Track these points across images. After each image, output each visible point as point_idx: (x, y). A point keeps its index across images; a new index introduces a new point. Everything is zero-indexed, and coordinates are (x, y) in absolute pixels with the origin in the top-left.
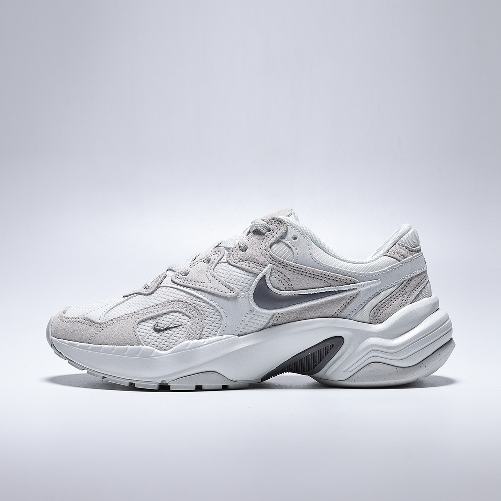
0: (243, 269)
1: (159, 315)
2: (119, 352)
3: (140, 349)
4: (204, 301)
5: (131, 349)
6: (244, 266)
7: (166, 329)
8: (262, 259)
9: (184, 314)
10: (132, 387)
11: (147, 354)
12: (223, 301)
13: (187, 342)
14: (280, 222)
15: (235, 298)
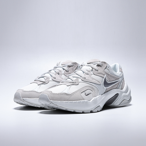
0: (100, 76)
1: (85, 91)
2: (79, 103)
3: (85, 101)
4: (94, 86)
5: (82, 101)
6: (99, 75)
7: (88, 94)
8: (104, 73)
9: (91, 90)
10: (83, 113)
11: (87, 102)
12: (98, 85)
13: (94, 98)
14: (105, 63)
15: (100, 85)
